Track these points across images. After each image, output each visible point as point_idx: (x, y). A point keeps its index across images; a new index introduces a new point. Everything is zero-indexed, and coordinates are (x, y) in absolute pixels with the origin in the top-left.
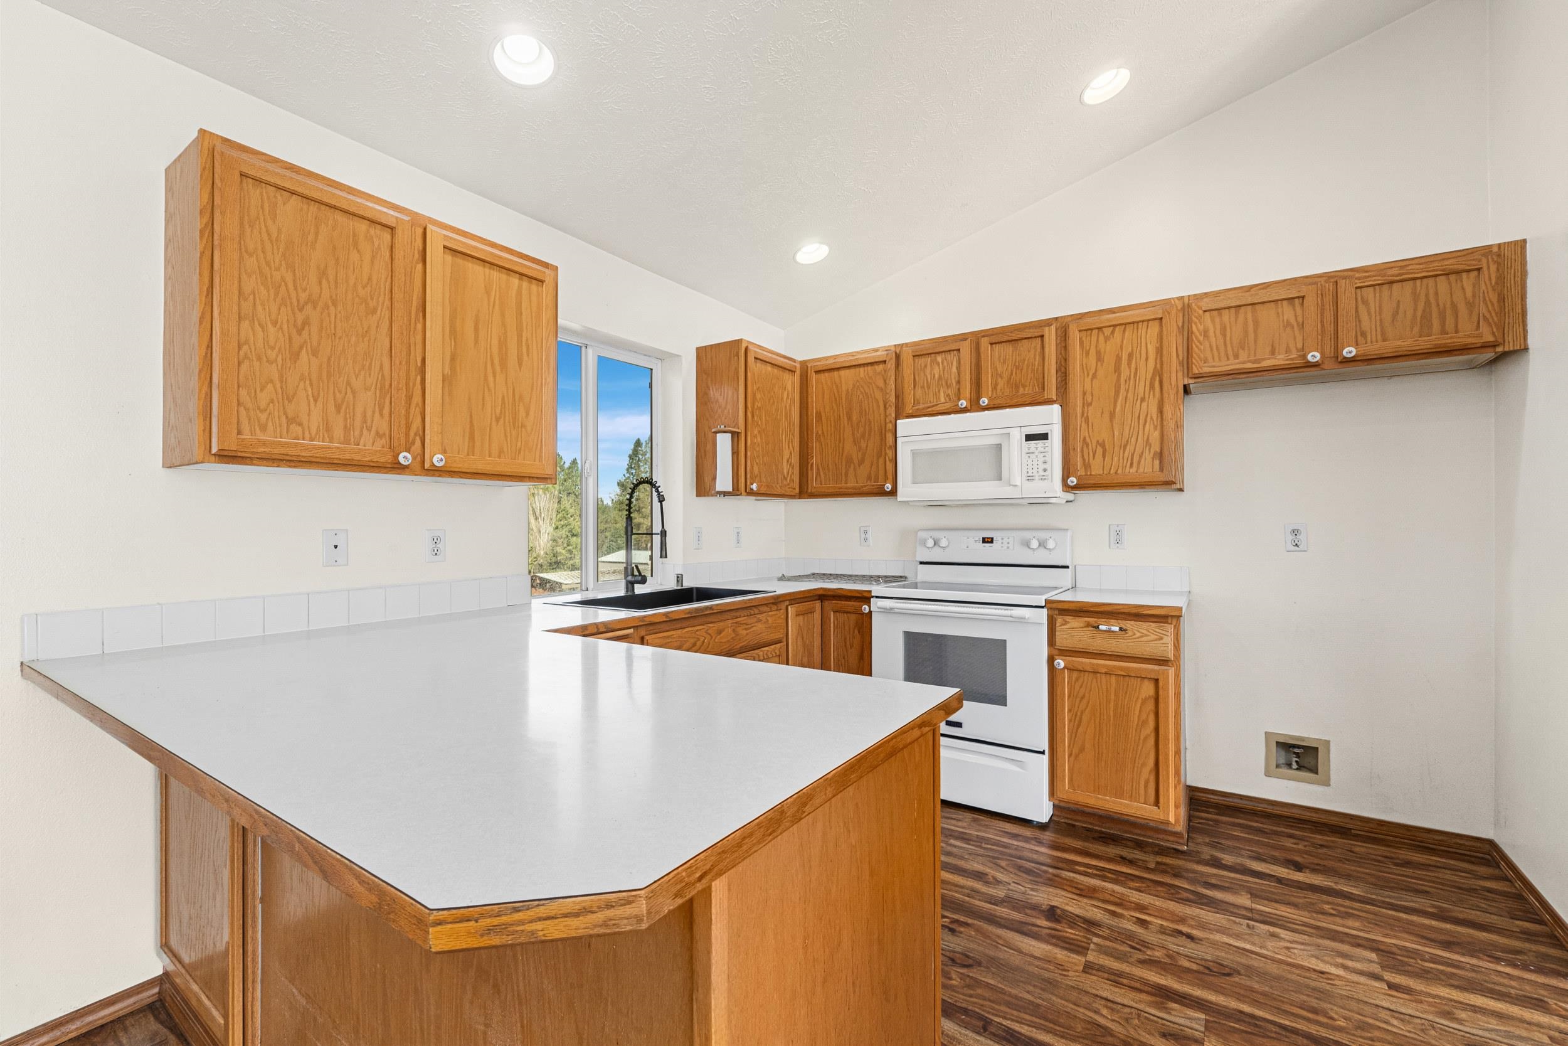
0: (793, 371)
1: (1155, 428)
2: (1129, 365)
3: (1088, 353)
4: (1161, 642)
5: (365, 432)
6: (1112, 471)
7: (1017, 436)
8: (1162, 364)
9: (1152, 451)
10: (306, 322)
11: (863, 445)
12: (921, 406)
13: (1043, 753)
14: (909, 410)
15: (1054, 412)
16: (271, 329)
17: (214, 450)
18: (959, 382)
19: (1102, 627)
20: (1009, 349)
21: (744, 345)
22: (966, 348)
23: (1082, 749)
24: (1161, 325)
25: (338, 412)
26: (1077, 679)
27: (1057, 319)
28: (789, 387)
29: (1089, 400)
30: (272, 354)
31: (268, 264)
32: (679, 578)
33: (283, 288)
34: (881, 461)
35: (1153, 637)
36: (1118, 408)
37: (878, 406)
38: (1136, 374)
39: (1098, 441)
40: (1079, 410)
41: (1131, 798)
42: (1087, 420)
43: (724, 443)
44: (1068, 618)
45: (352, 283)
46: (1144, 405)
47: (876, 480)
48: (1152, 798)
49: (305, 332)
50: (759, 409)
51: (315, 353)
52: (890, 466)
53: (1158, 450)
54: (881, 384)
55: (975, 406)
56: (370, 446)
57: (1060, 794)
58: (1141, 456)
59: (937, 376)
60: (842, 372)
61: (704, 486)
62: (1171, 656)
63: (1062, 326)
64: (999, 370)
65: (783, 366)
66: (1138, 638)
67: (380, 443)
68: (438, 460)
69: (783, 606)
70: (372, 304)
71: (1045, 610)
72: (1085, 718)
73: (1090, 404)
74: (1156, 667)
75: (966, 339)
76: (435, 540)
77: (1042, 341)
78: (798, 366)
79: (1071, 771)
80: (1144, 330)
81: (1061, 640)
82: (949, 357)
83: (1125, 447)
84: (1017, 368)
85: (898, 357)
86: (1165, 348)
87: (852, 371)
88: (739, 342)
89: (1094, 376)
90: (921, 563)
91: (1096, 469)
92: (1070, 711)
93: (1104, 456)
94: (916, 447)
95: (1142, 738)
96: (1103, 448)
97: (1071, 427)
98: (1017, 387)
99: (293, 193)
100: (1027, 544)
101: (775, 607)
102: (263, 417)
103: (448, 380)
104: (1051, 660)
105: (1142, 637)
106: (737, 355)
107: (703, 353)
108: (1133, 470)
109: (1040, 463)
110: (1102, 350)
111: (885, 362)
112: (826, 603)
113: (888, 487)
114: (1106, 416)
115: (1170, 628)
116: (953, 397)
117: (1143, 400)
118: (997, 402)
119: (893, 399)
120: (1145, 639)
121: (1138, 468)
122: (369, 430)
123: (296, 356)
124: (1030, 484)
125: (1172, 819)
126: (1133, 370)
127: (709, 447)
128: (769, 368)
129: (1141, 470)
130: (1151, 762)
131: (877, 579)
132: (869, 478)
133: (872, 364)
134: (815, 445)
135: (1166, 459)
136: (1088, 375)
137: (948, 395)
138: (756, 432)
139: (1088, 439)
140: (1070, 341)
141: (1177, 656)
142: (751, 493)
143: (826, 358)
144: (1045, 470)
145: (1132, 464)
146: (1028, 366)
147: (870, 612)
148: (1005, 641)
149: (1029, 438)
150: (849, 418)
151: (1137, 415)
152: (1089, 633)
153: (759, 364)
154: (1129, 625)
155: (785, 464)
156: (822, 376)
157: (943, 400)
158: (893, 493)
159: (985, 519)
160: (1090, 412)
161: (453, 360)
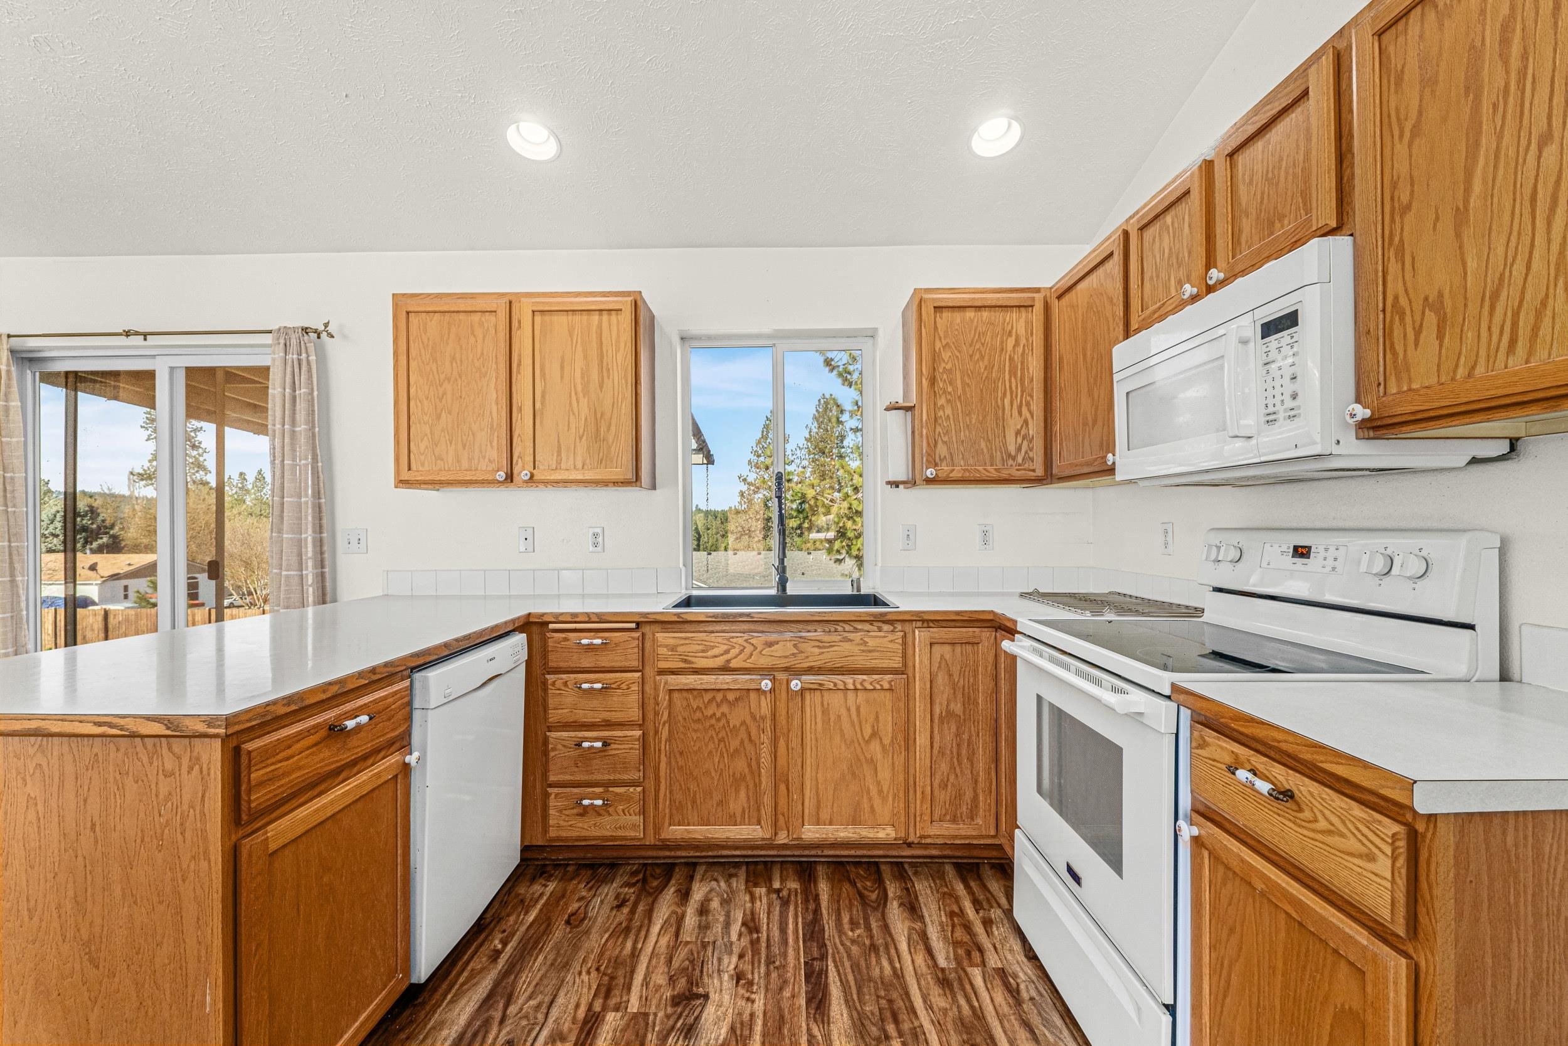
4: (1370, 866)
5: (481, 460)
6: (1461, 372)
10: (444, 394)
16: (425, 402)
25: (464, 449)
30: (426, 418)
31: (423, 362)
33: (431, 376)
35: (1352, 844)
39: (1426, 299)
45: (470, 359)
49: (444, 401)
58: (1539, 315)
66: (1322, 832)
70: (483, 370)
73: (1408, 208)
83: (1495, 296)
96: (1437, 313)
99: (435, 312)
102: (422, 458)
105: (1329, 832)
108: (1516, 362)
120: (1335, 840)
121: (1530, 353)
122: (484, 457)
123: (439, 417)
126: (1515, 64)
136: (1401, 137)
145: (1513, 342)
151: (1527, 192)
160: (1406, 228)
161: (543, 396)
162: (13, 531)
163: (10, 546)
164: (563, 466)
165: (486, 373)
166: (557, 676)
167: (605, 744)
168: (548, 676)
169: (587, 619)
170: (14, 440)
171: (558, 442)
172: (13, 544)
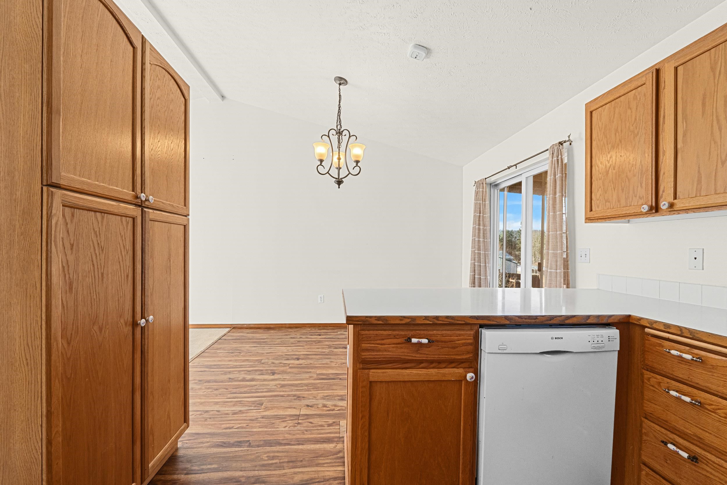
5: (634, 198)
10: (611, 157)
49: (610, 162)
123: (607, 174)
161: (684, 135)
162: (486, 248)
163: (485, 253)
164: (703, 193)
165: (638, 133)
166: (652, 374)
167: (694, 459)
168: (645, 372)
169: (679, 333)
170: (487, 215)
171: (699, 172)
172: (486, 253)
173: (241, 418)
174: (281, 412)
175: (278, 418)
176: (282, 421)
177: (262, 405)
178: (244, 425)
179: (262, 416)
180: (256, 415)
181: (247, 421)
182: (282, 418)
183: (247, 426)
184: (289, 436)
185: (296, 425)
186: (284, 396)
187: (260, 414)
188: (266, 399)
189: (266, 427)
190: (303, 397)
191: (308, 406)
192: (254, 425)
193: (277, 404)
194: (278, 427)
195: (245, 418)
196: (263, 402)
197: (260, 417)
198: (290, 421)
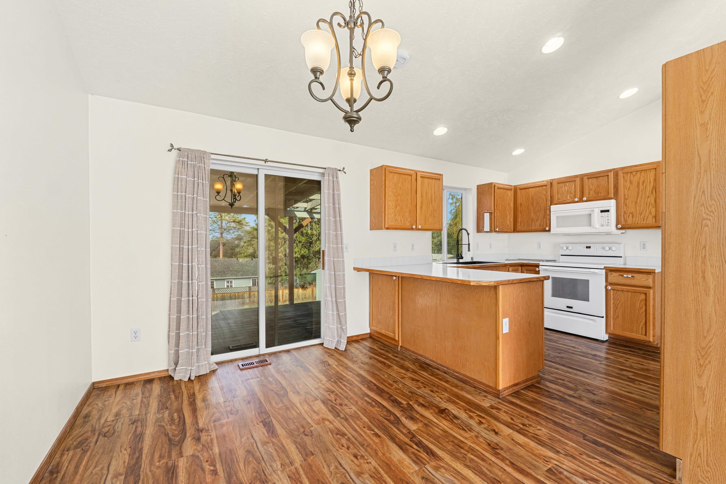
0: (511, 190)
1: (653, 207)
2: (643, 184)
3: (626, 181)
7: (597, 211)
8: (656, 185)
9: (652, 215)
11: (538, 214)
12: (560, 201)
13: (603, 317)
14: (555, 202)
15: (613, 202)
17: (386, 227)
18: (575, 192)
19: (625, 276)
20: (595, 180)
21: (494, 184)
22: (578, 180)
23: (618, 317)
24: (656, 171)
26: (616, 293)
27: (614, 169)
28: (510, 195)
29: (627, 197)
32: (472, 258)
34: (545, 220)
36: (639, 200)
37: (544, 201)
38: (645, 188)
40: (622, 201)
41: (636, 333)
42: (626, 205)
43: (487, 216)
44: (613, 273)
46: (649, 199)
47: (543, 226)
48: (644, 333)
50: (499, 204)
51: (399, 205)
52: (548, 221)
53: (655, 215)
54: (545, 193)
55: (581, 200)
56: (408, 224)
57: (609, 331)
59: (566, 190)
60: (530, 189)
61: (480, 229)
62: (651, 285)
63: (616, 172)
64: (591, 187)
65: (506, 189)
67: (410, 223)
68: (420, 227)
69: (507, 267)
71: (604, 271)
72: (619, 306)
74: (646, 289)
75: (578, 177)
76: (413, 246)
77: (608, 177)
78: (513, 187)
79: (614, 324)
80: (649, 173)
81: (610, 280)
82: (572, 183)
84: (598, 187)
85: (551, 184)
86: (657, 179)
87: (534, 189)
88: (491, 183)
89: (629, 189)
90: (562, 255)
91: (630, 221)
92: (613, 304)
93: (633, 217)
94: (558, 215)
95: (640, 312)
97: (619, 208)
98: (598, 194)
100: (604, 248)
101: (504, 267)
103: (421, 208)
104: (606, 287)
106: (491, 188)
107: (479, 187)
109: (606, 220)
110: (632, 180)
111: (546, 185)
112: (523, 268)
113: (547, 229)
114: (634, 203)
115: (651, 276)
116: (572, 197)
117: (648, 197)
118: (590, 199)
119: (549, 198)
124: (602, 228)
125: (651, 340)
127: (481, 217)
128: (502, 190)
129: (648, 222)
130: (644, 321)
131: (543, 261)
132: (540, 226)
133: (541, 186)
134: (519, 214)
135: (657, 218)
137: (571, 197)
138: (498, 212)
139: (626, 212)
140: (619, 177)
141: (654, 286)
142: (496, 232)
143: (524, 184)
144: (608, 223)
146: (602, 186)
147: (539, 270)
148: (589, 280)
149: (602, 211)
150: (533, 205)
152: (621, 277)
153: (499, 190)
154: (635, 275)
155: (508, 221)
156: (522, 191)
157: (569, 198)
158: (549, 231)
159: (588, 240)
173: (587, 468)
174: (531, 445)
175: (540, 441)
176: (538, 436)
177: (550, 469)
178: (584, 457)
179: (558, 455)
180: (565, 460)
181: (580, 460)
182: (536, 438)
183: (581, 454)
184: (542, 422)
185: (527, 425)
186: (511, 462)
187: (560, 458)
188: (538, 475)
189: (560, 441)
190: (489, 445)
191: (496, 433)
192: (573, 450)
193: (529, 456)
194: (547, 434)
195: (581, 465)
196: (545, 473)
197: (562, 455)
198: (530, 431)
